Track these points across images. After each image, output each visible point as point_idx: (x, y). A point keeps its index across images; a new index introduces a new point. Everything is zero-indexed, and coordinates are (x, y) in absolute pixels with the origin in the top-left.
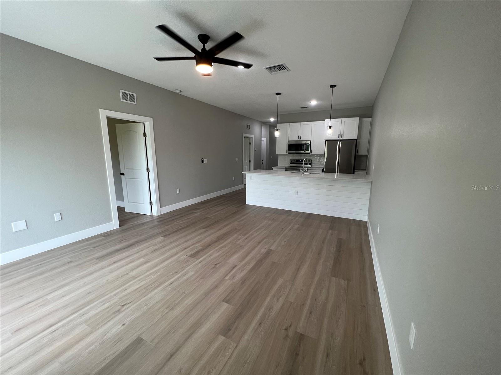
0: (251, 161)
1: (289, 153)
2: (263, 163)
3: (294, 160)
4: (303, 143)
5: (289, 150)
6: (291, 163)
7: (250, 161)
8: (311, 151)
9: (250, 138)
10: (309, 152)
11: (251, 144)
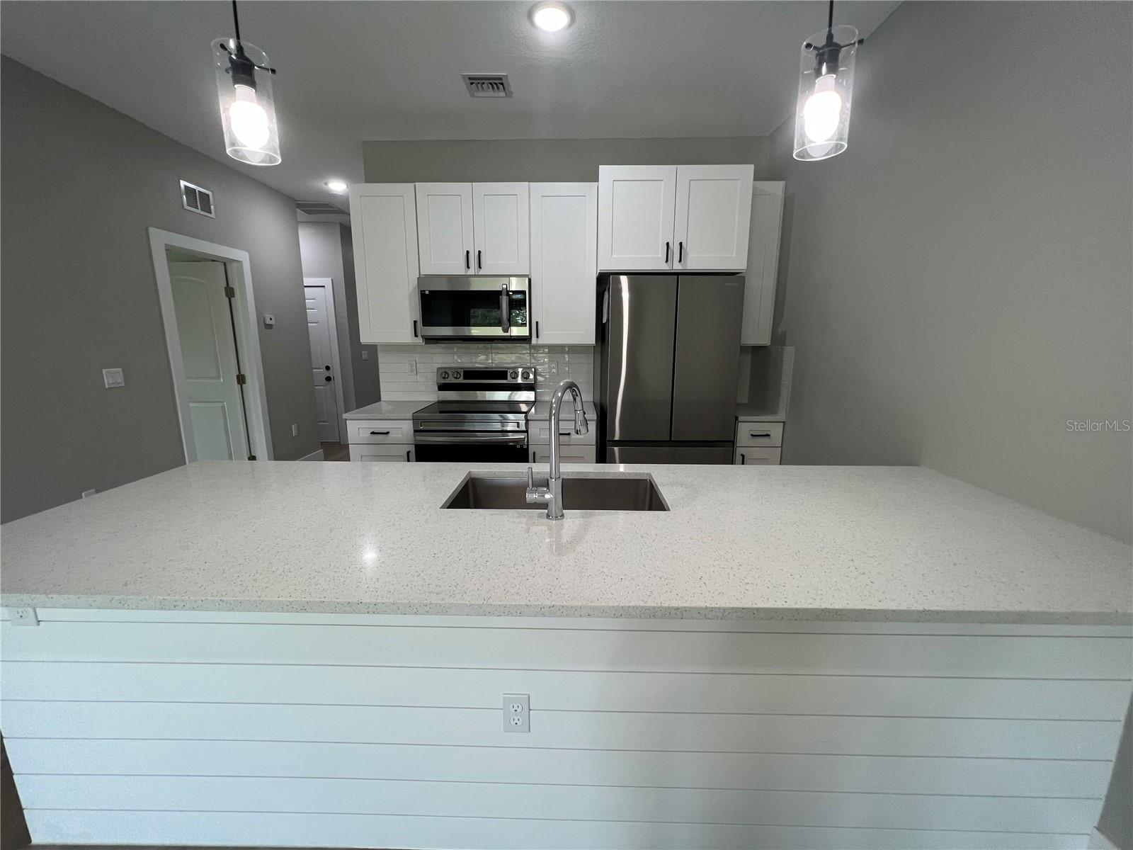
0: (248, 380)
1: (430, 340)
2: (328, 379)
3: (456, 371)
4: (496, 286)
5: (425, 324)
6: (442, 387)
7: (241, 379)
8: (535, 329)
9: (225, 263)
10: (524, 331)
11: (237, 292)
